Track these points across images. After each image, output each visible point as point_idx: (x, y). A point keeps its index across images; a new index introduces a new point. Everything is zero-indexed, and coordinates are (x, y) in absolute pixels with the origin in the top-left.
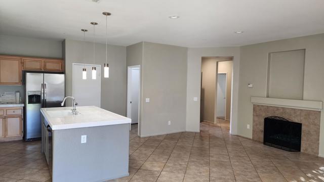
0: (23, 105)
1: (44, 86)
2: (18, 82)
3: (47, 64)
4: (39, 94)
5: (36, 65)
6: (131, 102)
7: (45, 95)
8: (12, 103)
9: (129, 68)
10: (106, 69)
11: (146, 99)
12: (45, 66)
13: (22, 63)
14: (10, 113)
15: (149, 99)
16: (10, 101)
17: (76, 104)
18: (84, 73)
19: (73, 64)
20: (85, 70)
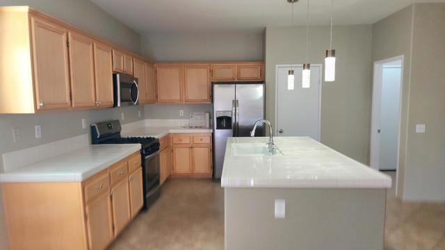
0: (211, 131)
1: (235, 103)
2: (207, 98)
3: (242, 70)
4: (229, 115)
5: (228, 73)
6: (379, 131)
7: (237, 117)
8: (201, 127)
9: (376, 66)
10: (330, 62)
11: (418, 126)
12: (239, 73)
13: (211, 71)
14: (197, 141)
15: (424, 126)
16: (199, 125)
17: (280, 132)
18: (291, 78)
19: (277, 66)
20: (291, 72)
